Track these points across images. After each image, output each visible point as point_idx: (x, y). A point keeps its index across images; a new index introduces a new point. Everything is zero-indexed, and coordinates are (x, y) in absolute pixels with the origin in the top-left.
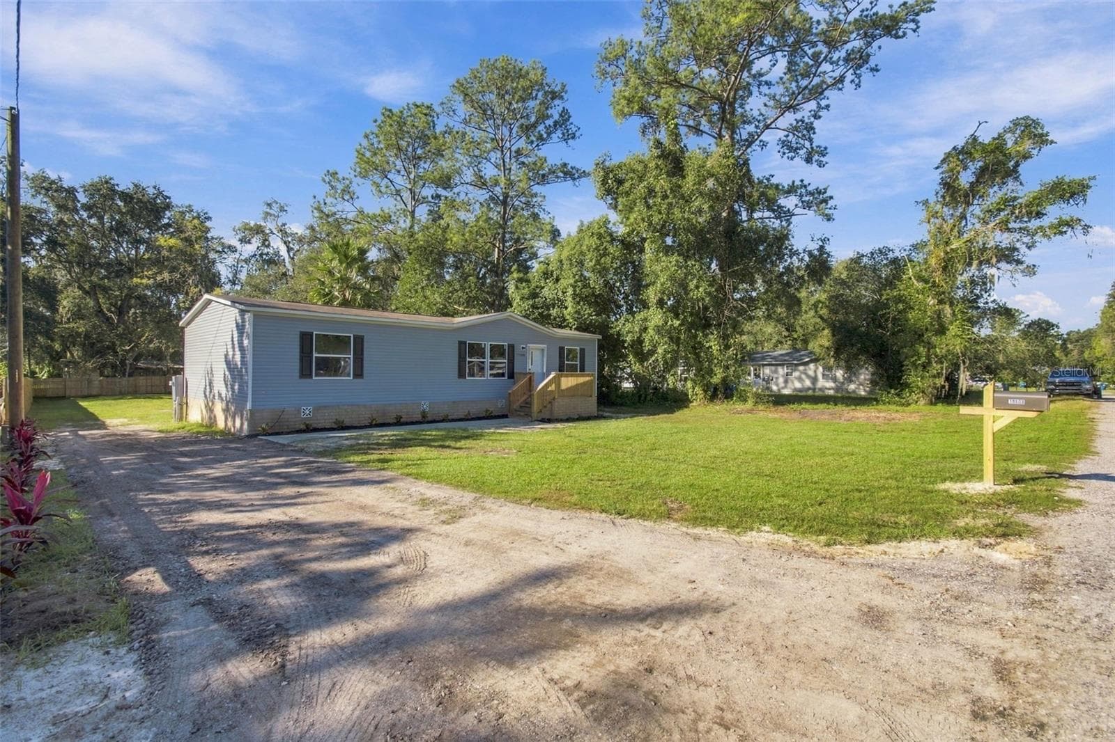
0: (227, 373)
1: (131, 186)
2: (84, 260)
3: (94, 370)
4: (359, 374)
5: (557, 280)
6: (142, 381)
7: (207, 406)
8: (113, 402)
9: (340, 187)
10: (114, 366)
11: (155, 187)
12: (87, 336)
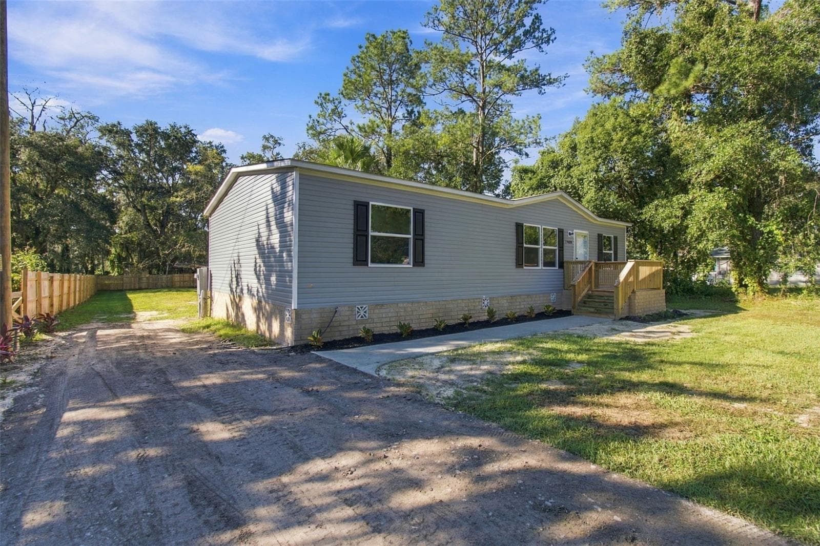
0: (259, 261)
1: (169, 127)
2: (137, 186)
3: (143, 270)
4: (419, 261)
5: (569, 167)
6: (177, 277)
7: (233, 302)
8: (153, 294)
9: (330, 106)
10: (158, 266)
11: (185, 127)
12: (140, 244)
